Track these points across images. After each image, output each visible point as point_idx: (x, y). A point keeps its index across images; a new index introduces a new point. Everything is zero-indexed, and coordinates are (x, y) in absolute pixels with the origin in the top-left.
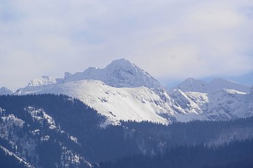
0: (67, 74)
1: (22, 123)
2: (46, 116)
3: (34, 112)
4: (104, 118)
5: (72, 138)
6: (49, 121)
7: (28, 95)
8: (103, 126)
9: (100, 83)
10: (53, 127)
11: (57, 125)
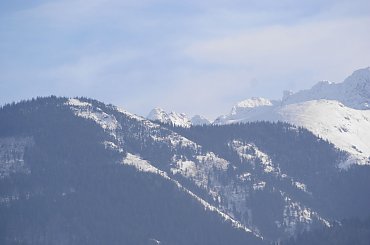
0: (286, 93)
1: (225, 164)
2: (259, 153)
3: (241, 149)
4: (344, 155)
5: (298, 185)
6: (264, 160)
7: (232, 124)
8: (343, 166)
9: (336, 104)
10: (269, 169)
11: (275, 167)
